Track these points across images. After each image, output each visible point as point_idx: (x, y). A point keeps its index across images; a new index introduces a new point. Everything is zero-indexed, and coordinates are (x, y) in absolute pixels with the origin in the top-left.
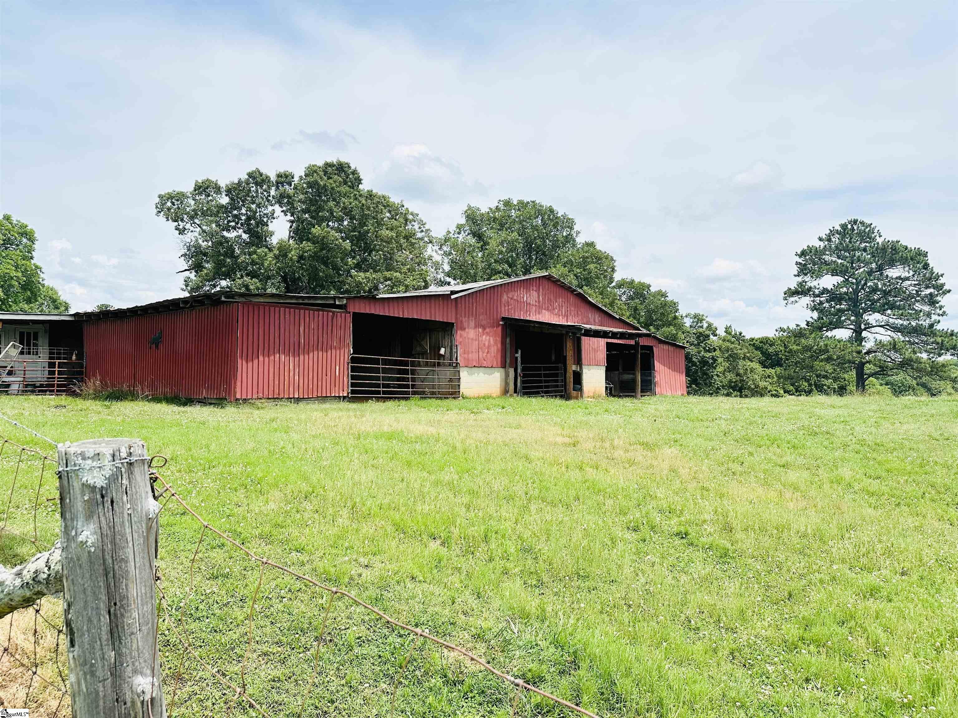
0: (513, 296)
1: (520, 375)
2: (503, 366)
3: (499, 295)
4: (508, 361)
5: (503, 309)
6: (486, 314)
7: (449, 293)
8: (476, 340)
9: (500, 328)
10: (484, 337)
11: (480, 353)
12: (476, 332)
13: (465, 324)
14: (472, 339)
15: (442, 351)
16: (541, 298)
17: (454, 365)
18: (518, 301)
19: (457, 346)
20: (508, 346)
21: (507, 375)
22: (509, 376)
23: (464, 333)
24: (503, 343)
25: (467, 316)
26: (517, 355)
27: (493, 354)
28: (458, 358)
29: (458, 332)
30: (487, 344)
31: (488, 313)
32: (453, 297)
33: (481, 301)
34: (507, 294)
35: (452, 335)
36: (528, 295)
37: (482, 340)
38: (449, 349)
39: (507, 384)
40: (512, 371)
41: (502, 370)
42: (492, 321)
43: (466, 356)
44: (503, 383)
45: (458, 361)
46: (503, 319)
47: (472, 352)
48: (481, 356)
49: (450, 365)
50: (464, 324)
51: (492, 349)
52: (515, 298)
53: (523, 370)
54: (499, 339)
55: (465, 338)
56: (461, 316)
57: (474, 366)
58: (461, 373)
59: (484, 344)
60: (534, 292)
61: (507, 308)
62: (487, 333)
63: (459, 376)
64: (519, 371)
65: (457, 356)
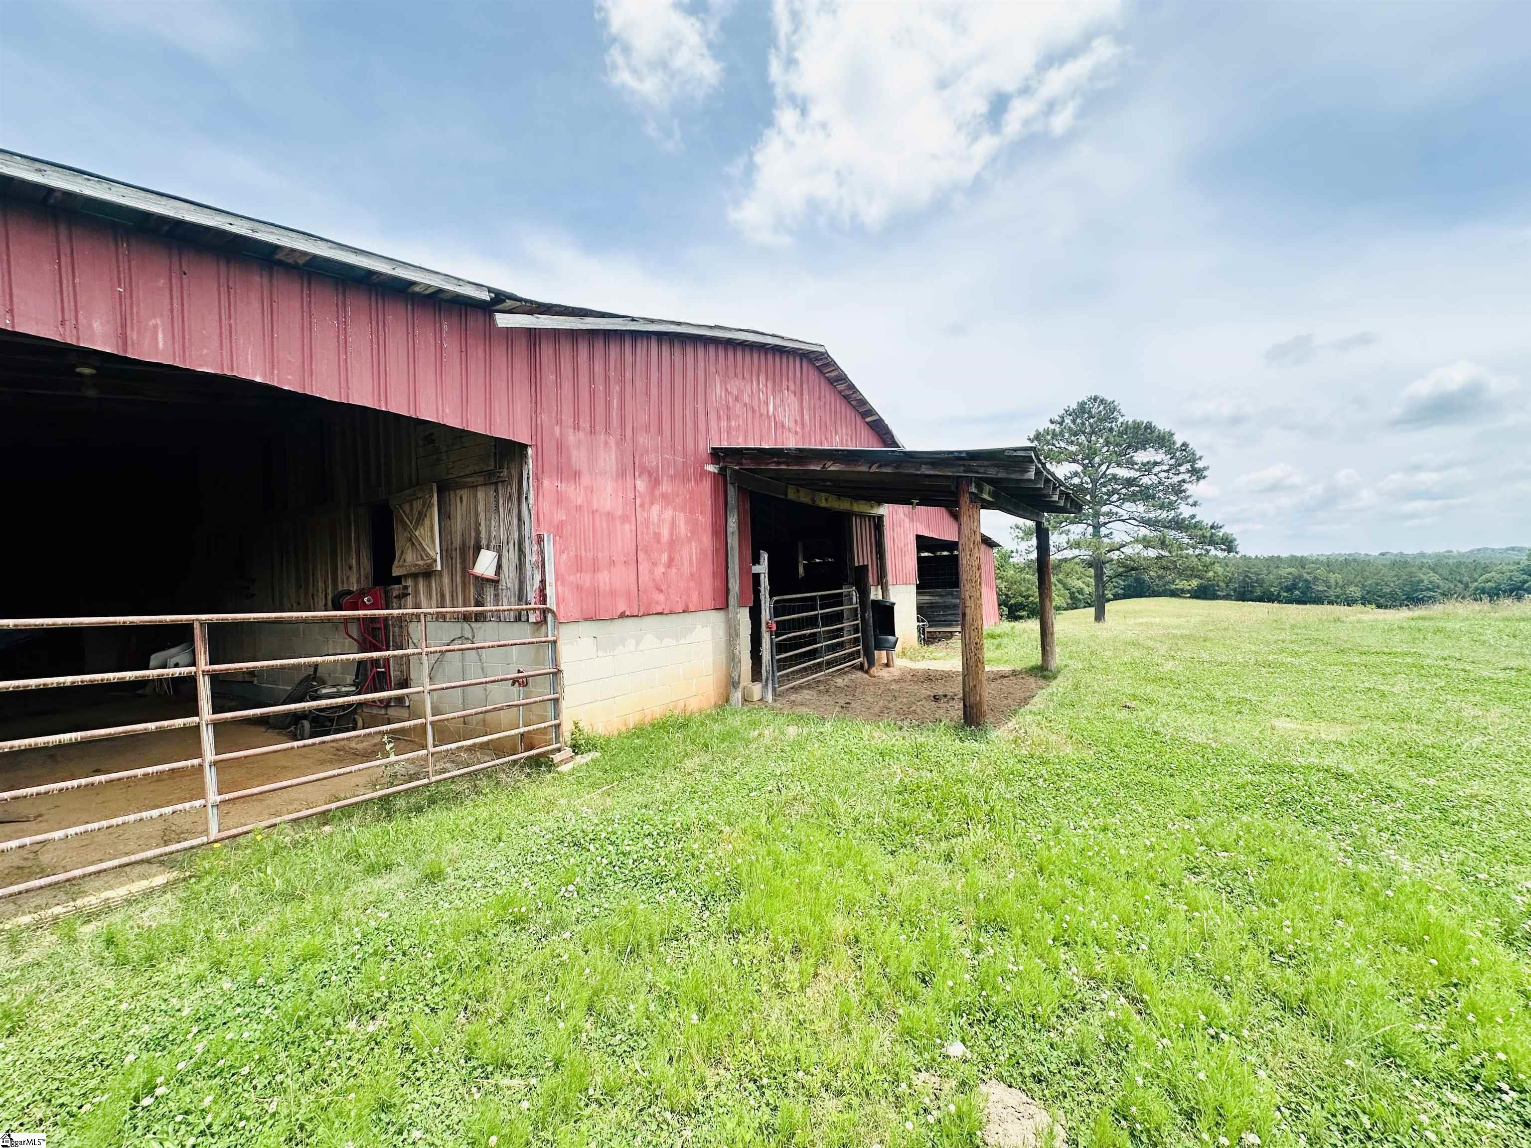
0: (741, 391)
1: (769, 628)
2: (723, 606)
3: (701, 380)
4: (735, 586)
5: (713, 424)
6: (660, 432)
7: (486, 296)
8: (625, 519)
9: (706, 486)
10: (656, 509)
11: (644, 567)
12: (624, 490)
13: (578, 457)
14: (610, 516)
15: (485, 564)
16: (806, 417)
17: (532, 619)
18: (753, 411)
19: (540, 539)
20: (733, 541)
21: (732, 635)
22: (738, 635)
23: (575, 494)
24: (720, 532)
25: (585, 424)
26: (756, 569)
27: (686, 570)
28: (550, 591)
29: (546, 483)
30: (665, 533)
31: (666, 426)
32: (503, 320)
33: (640, 384)
34: (724, 383)
35: (520, 496)
36: (778, 401)
37: (647, 522)
38: (510, 557)
39: (733, 659)
40: (744, 616)
41: (716, 618)
42: (680, 460)
43: (586, 579)
44: (723, 658)
45: (551, 603)
46: (717, 455)
47: (613, 563)
48: (645, 577)
49: (518, 619)
50: (574, 453)
51: (685, 552)
52: (746, 399)
53: (778, 611)
54: (705, 519)
55: (579, 508)
56: (559, 422)
57: (622, 616)
58: (563, 648)
59: (657, 536)
60: (792, 395)
61: (724, 424)
62: (664, 496)
63: (555, 661)
64: (766, 615)
65: (543, 582)
